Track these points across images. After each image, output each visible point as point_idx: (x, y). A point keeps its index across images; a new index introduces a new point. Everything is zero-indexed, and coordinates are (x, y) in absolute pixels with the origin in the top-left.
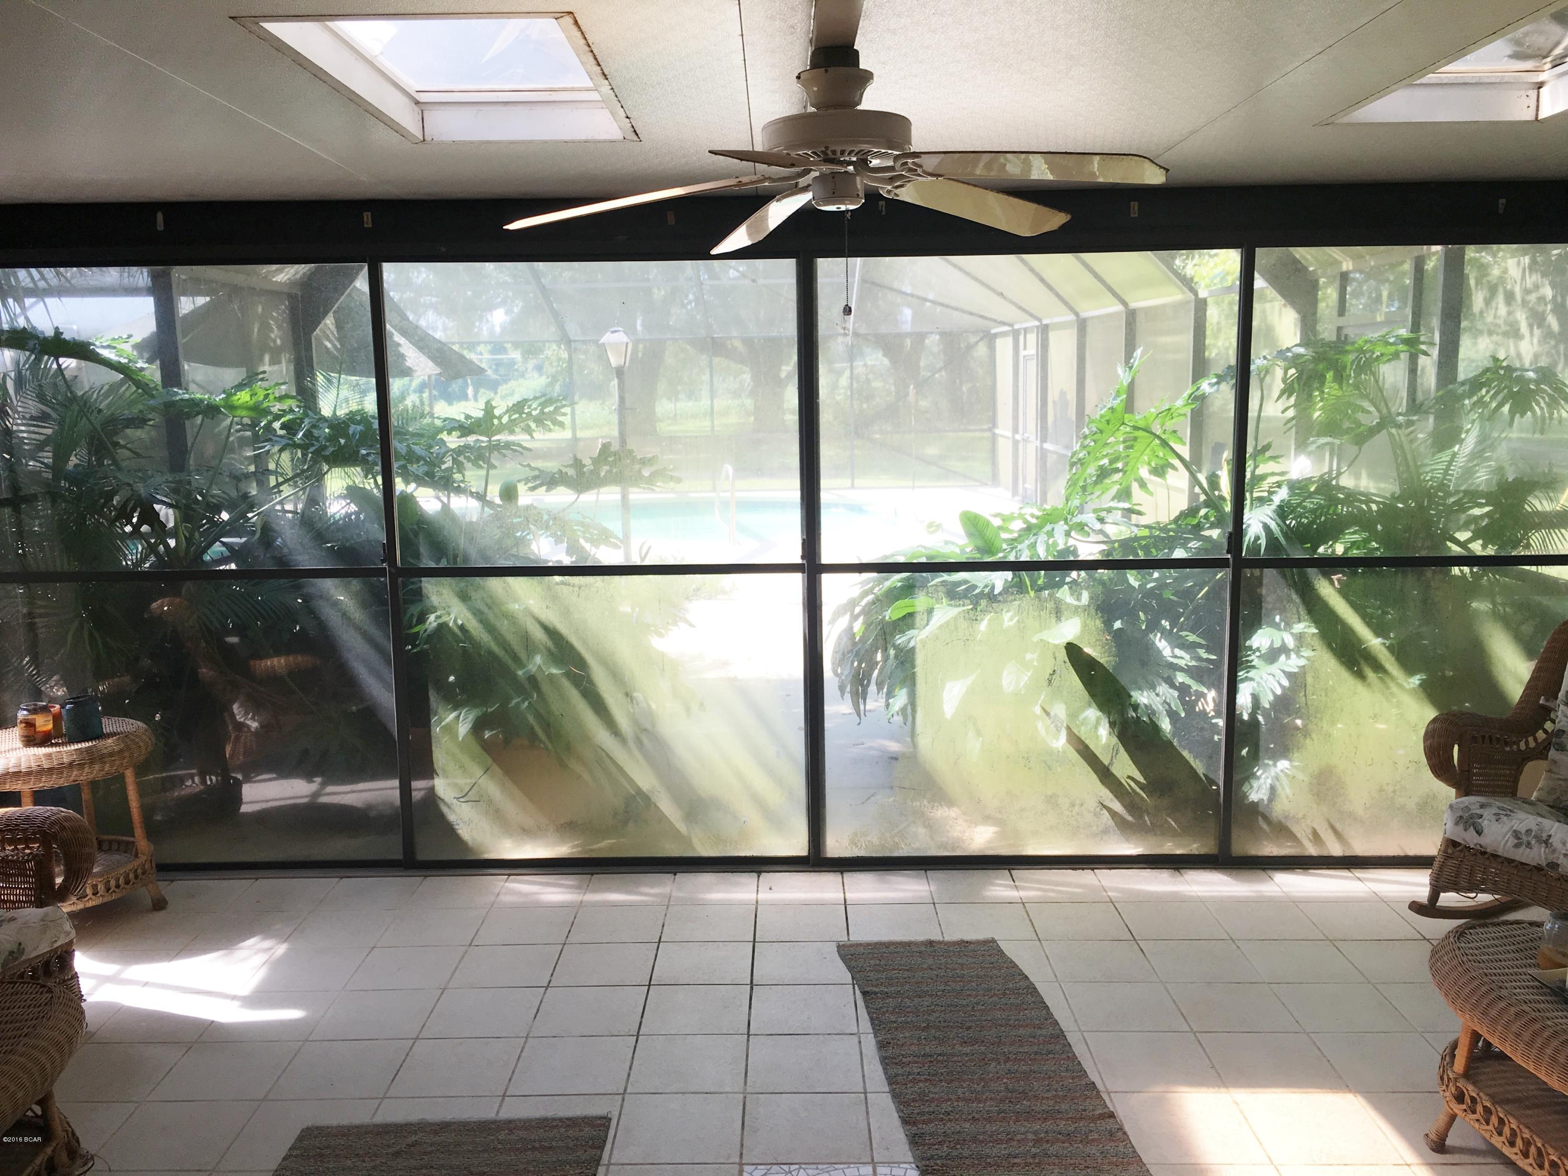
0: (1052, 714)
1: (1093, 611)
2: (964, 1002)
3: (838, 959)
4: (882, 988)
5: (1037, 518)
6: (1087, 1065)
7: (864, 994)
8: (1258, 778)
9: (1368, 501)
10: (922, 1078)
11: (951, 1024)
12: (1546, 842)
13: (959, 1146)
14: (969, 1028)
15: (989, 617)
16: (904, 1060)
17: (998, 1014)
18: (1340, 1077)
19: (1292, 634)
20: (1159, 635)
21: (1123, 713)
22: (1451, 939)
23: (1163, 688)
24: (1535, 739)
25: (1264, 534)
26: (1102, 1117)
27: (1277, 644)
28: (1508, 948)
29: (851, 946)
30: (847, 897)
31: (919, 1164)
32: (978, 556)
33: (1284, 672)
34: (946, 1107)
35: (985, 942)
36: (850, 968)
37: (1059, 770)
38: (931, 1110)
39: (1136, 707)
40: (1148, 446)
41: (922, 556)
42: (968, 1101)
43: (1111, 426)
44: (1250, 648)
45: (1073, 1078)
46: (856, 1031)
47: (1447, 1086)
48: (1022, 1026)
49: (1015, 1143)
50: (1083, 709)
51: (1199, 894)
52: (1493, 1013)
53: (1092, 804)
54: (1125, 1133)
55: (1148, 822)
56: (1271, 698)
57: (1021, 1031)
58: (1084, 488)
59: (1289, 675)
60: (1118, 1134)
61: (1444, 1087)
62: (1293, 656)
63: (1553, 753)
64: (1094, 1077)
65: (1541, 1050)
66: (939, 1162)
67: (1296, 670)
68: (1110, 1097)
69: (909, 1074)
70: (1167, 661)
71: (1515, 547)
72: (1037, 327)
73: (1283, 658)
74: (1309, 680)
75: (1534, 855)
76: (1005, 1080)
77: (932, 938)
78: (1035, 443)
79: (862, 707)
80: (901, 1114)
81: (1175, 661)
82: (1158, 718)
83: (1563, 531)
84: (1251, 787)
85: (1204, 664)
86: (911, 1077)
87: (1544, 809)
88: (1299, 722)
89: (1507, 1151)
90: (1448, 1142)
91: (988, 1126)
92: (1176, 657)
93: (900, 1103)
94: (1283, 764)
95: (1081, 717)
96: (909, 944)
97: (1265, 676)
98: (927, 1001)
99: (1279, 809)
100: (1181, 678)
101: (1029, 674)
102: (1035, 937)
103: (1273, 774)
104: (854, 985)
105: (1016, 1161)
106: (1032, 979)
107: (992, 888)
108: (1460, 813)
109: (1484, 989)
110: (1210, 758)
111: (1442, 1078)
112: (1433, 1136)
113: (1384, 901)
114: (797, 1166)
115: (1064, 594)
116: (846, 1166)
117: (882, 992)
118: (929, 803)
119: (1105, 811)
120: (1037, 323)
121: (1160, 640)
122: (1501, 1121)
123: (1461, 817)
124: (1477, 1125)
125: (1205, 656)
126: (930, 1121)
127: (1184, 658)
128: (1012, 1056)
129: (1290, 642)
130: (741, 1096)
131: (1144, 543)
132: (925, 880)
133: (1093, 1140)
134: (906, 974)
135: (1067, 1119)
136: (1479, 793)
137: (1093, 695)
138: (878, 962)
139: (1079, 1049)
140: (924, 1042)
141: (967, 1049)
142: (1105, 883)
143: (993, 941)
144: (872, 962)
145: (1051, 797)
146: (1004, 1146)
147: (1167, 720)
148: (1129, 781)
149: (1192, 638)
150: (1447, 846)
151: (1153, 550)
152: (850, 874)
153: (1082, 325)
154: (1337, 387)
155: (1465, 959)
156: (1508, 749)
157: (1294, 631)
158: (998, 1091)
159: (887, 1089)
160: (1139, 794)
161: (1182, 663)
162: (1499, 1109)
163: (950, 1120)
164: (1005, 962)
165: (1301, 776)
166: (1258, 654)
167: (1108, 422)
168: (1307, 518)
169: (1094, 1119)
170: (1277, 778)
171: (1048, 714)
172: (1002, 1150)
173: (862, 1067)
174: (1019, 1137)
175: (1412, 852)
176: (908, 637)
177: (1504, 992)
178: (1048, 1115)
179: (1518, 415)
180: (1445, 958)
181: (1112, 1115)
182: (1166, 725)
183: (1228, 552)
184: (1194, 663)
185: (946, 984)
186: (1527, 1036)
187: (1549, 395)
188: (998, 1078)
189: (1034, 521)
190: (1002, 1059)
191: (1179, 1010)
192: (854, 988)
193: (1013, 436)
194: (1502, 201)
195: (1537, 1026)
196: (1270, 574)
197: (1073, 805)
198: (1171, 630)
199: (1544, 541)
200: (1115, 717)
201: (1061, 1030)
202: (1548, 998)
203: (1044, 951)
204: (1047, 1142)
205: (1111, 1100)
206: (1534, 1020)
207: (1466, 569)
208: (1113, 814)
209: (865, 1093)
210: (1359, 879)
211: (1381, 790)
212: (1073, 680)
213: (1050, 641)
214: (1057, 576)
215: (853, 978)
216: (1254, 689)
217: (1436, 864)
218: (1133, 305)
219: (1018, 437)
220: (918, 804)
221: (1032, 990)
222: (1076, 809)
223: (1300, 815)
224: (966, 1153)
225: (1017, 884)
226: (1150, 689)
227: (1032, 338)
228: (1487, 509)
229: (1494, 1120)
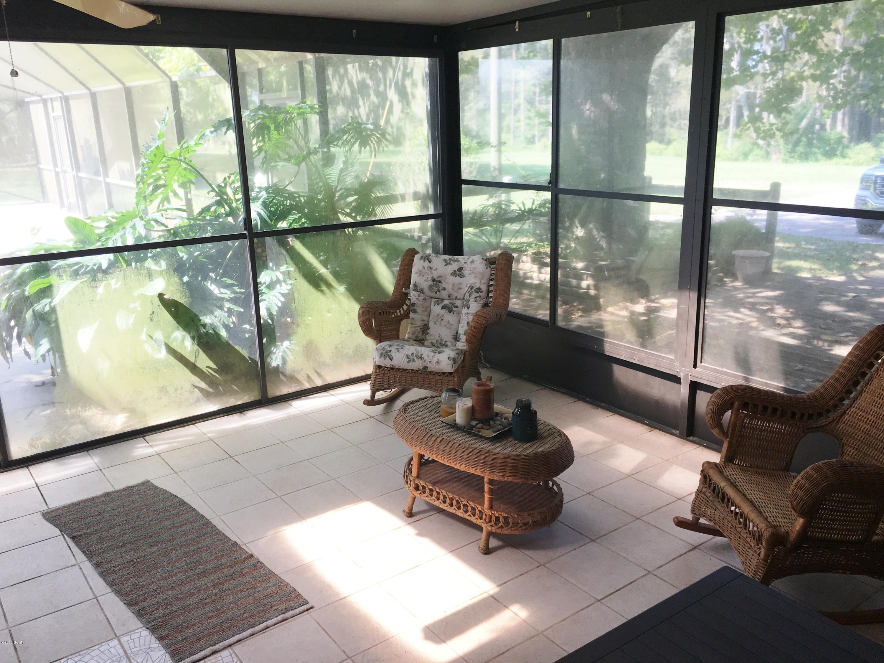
0: (154, 338)
1: (172, 273)
2: (142, 523)
3: (46, 522)
4: (85, 531)
5: (116, 219)
6: (228, 533)
7: (73, 538)
8: (275, 353)
9: (299, 196)
10: (131, 576)
11: (139, 538)
12: (421, 358)
13: (169, 607)
14: (151, 536)
15: (103, 284)
16: (116, 569)
17: (166, 523)
18: (356, 496)
19: (281, 272)
20: (210, 282)
21: (198, 330)
22: (402, 413)
23: (218, 312)
24: (403, 309)
25: (258, 218)
26: (246, 559)
27: (274, 279)
28: (426, 411)
29: (52, 511)
30: (37, 482)
31: (148, 626)
32: (81, 246)
33: (280, 293)
34: (153, 587)
35: (143, 484)
36: (56, 525)
37: (165, 371)
38: (144, 592)
39: (204, 326)
40: (177, 170)
41: (41, 250)
42: (165, 579)
43: (157, 158)
44: (260, 283)
45: (223, 544)
46: (75, 563)
47: (410, 485)
48: (184, 525)
49: (202, 592)
50: (172, 332)
51: (257, 423)
52: (430, 443)
53: (188, 387)
54: (262, 563)
55: (222, 390)
56: (277, 309)
57: (184, 528)
58: (145, 198)
59: (283, 295)
60: (258, 565)
61: (409, 485)
62: (283, 284)
63: (412, 315)
64: (234, 539)
65: (455, 455)
66: (160, 620)
67: (287, 292)
68: (246, 546)
69: (122, 576)
70: (217, 296)
71: (370, 216)
72: (61, 98)
73: (278, 286)
74: (296, 296)
75: (417, 365)
76: (184, 559)
77: (108, 491)
78: (71, 174)
79: (8, 355)
80: (125, 602)
81: (222, 296)
82: (219, 330)
83: (390, 205)
84: (272, 359)
85: (239, 295)
86: (123, 578)
87: (412, 342)
88: (289, 320)
89: (443, 506)
90: (414, 511)
91: (183, 588)
92: (222, 293)
93: (122, 595)
94: (286, 343)
95: (172, 337)
96: (93, 499)
97: (271, 297)
98: (117, 530)
99: (290, 367)
100: (227, 305)
101: (134, 316)
102: (173, 472)
103: (282, 350)
104: (63, 535)
105: (206, 601)
106: (179, 496)
107: (135, 450)
108: (381, 351)
109: (424, 433)
110: (250, 348)
111: (407, 482)
112: (407, 510)
113: (347, 404)
114: (65, 659)
115: (149, 263)
116: (100, 646)
117: (85, 533)
118: (82, 408)
119: (196, 390)
120: (60, 95)
121: (211, 285)
122: (438, 493)
123: (382, 353)
124: (427, 499)
125: (239, 290)
126: (145, 599)
127: (227, 294)
128: (183, 544)
129: (281, 277)
130: (7, 631)
131: (184, 229)
132: (90, 457)
133: (246, 573)
134: (98, 518)
135: (228, 567)
136: (386, 340)
137: (178, 323)
138: (76, 516)
139: (221, 527)
140: (124, 554)
141: (155, 549)
142: (204, 430)
143: (148, 482)
144: (71, 517)
145: (162, 388)
146: (197, 595)
147: (224, 330)
148: (207, 369)
149: (229, 281)
150: (376, 369)
151: (190, 233)
152: (33, 466)
153: (93, 96)
154: (277, 133)
155: (411, 421)
156: (393, 316)
157: (281, 271)
158: (182, 567)
159: (109, 590)
160: (214, 376)
161: (226, 296)
162: (436, 488)
163: (158, 594)
164: (160, 491)
165: (297, 348)
166: (264, 285)
167: (155, 155)
168: (274, 208)
169: (242, 562)
170: (284, 352)
171: (152, 338)
172: (196, 598)
173: (88, 583)
174: (203, 588)
175: (353, 376)
176: (43, 304)
177: (433, 432)
178: (216, 569)
179: (363, 148)
180: (402, 423)
181: (252, 556)
182: (223, 333)
183: (245, 230)
184: (233, 295)
185: (126, 515)
186: (447, 449)
187: (377, 137)
188: (179, 559)
189: (114, 220)
190: (178, 547)
191: (268, 488)
192: (64, 537)
193: (55, 170)
194: (354, 31)
195: (451, 444)
196: (269, 240)
197: (176, 390)
198: (216, 278)
199: (382, 211)
200: (193, 333)
201: (207, 519)
202: (451, 430)
203: (182, 479)
204: (221, 584)
205: (248, 548)
206: (450, 441)
207: (350, 230)
208: (201, 390)
209: (96, 598)
210: (332, 395)
211: (336, 348)
212: (166, 316)
213: (147, 294)
214: (141, 254)
215: (61, 531)
216: (267, 305)
217: (372, 379)
218: (128, 84)
219: (58, 169)
220: (75, 410)
221: (183, 503)
222: (179, 392)
223: (300, 369)
224: (175, 608)
225: (150, 444)
226: (210, 314)
227: (57, 105)
228: (356, 197)
229: (435, 494)
